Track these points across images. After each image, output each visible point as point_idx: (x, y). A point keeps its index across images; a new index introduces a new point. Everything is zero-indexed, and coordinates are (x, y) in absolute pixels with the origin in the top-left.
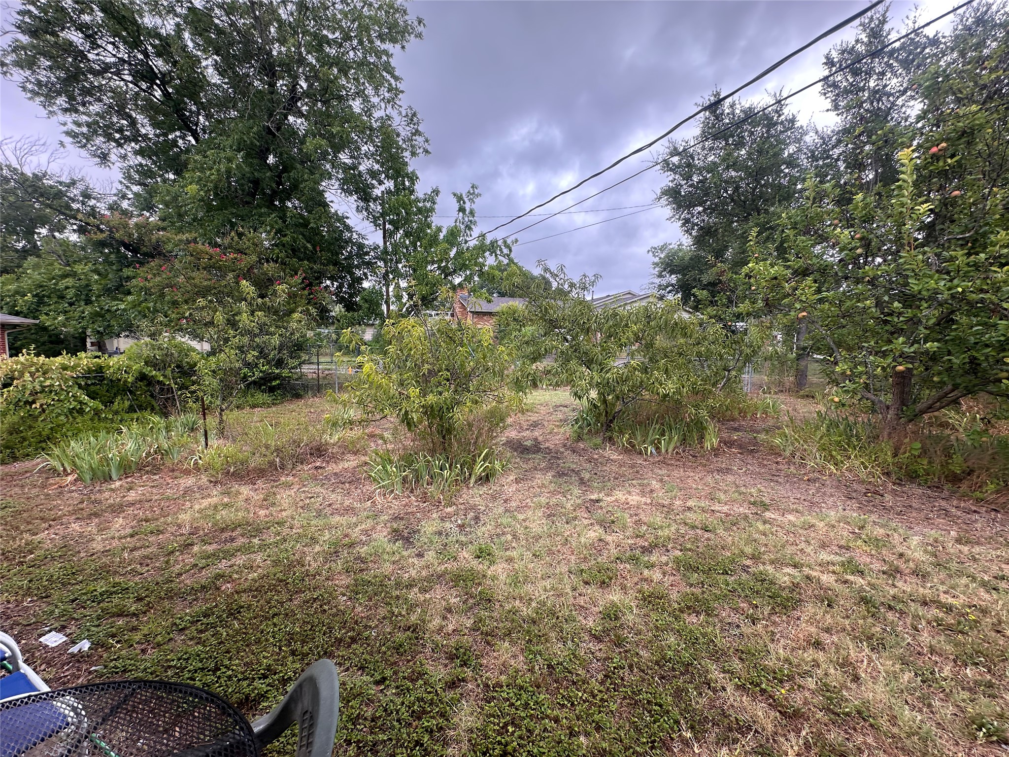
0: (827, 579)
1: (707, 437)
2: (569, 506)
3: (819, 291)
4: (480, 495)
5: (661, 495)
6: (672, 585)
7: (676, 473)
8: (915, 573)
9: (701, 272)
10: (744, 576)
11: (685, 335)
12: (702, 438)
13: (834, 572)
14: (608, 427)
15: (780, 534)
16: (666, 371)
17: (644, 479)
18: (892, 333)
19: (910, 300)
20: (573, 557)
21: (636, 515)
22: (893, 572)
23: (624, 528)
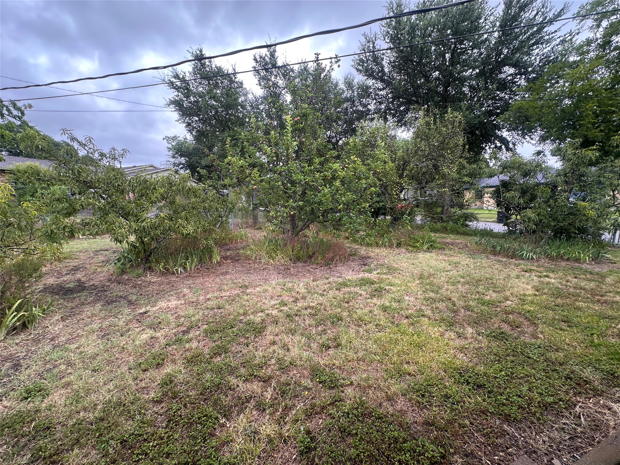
0: (275, 312)
1: (214, 256)
2: (121, 323)
3: (260, 176)
4: (17, 344)
5: (191, 297)
6: (204, 346)
7: (198, 281)
8: (302, 298)
9: (201, 158)
10: (241, 325)
11: (196, 196)
12: (211, 257)
13: (277, 308)
14: (147, 259)
15: (254, 298)
16: (187, 219)
17: (178, 289)
18: (288, 198)
19: (293, 183)
20: (131, 358)
21: (176, 313)
22: (296, 300)
23: (169, 323)
